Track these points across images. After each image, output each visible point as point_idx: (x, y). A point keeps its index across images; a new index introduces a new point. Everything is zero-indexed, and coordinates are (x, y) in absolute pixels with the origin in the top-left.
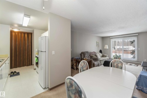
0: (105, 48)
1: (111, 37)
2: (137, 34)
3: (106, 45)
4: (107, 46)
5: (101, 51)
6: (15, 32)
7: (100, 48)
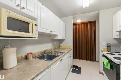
6: (79, 24)
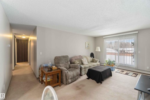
0: (96, 51)
1: (104, 37)
2: (137, 32)
3: (97, 47)
4: (99, 47)
5: (92, 55)
7: (92, 51)
